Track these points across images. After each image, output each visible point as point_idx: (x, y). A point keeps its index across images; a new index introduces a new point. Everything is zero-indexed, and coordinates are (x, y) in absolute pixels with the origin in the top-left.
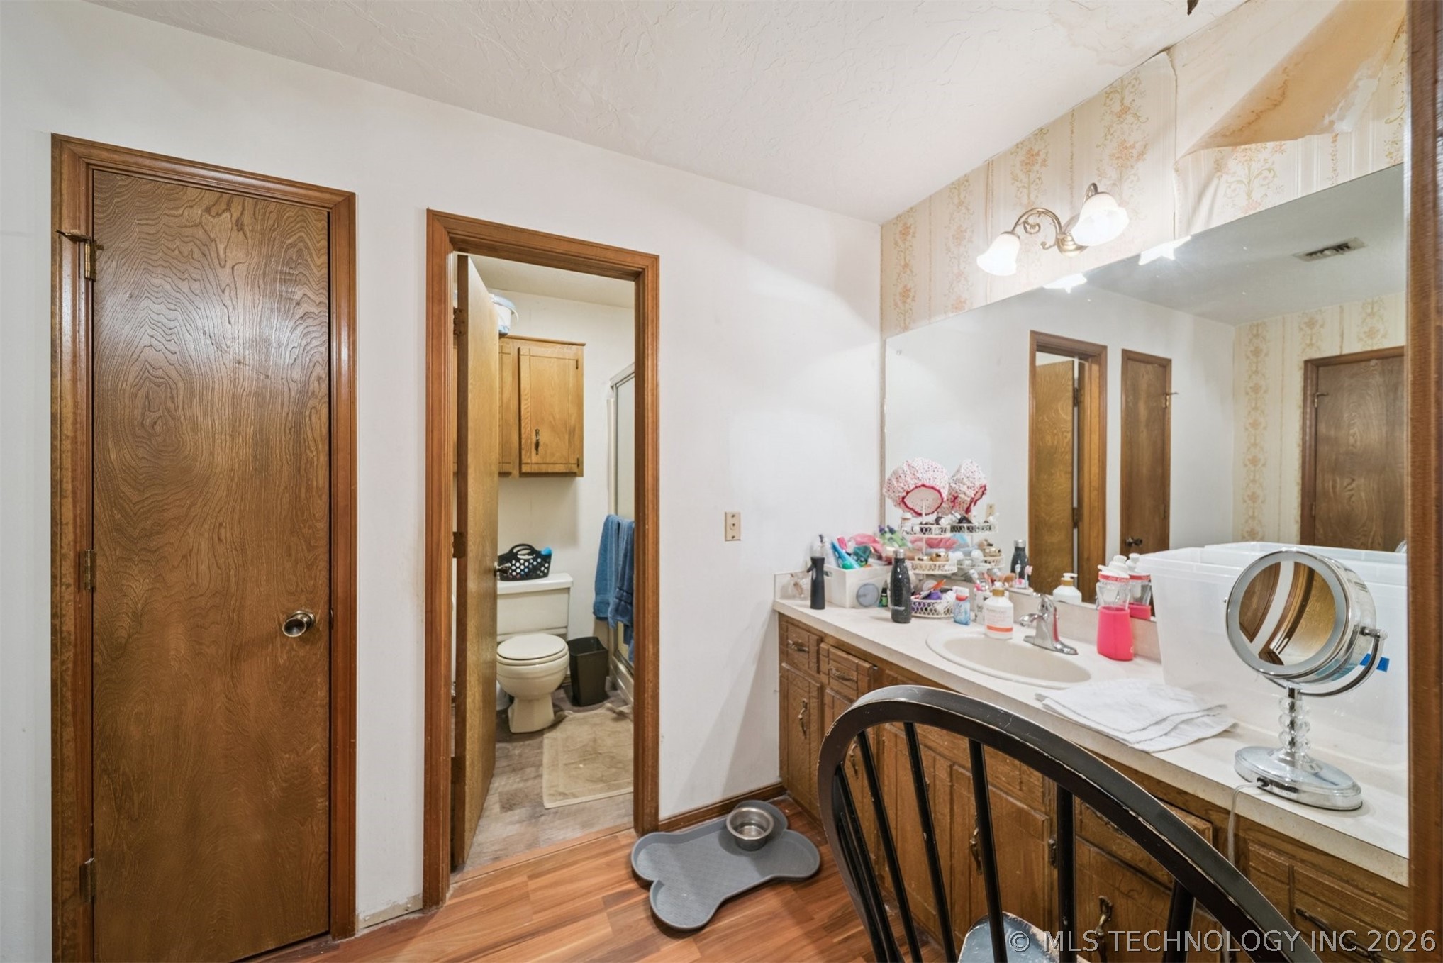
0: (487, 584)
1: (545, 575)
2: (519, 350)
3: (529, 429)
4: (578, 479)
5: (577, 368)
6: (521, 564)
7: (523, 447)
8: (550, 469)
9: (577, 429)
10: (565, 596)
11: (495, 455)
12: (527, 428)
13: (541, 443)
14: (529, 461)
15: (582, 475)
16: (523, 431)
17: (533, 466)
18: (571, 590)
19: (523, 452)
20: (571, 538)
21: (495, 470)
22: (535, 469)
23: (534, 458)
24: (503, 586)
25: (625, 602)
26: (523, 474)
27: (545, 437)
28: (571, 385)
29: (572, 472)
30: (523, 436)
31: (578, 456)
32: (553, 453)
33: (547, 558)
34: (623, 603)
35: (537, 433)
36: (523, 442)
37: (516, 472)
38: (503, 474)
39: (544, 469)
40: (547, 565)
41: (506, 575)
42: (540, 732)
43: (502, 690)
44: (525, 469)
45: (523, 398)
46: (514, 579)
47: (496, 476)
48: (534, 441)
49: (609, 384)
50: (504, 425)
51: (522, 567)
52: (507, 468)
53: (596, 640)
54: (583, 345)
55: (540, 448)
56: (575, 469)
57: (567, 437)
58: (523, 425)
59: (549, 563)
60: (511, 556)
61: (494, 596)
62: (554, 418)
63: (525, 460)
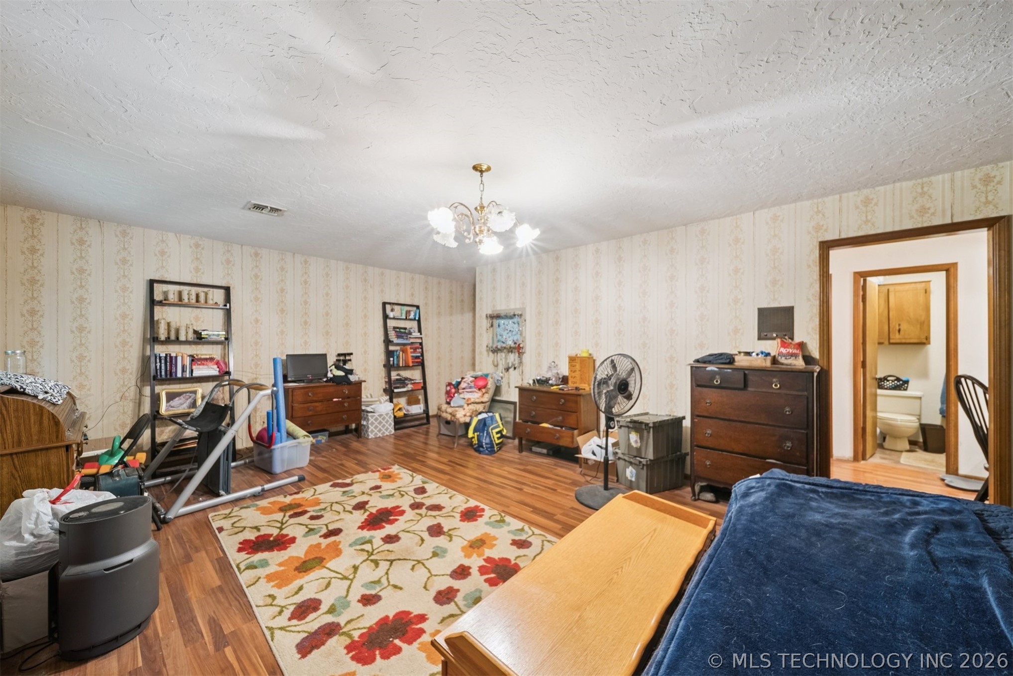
0: (873, 390)
1: (906, 390)
2: (888, 290)
3: (894, 323)
4: (928, 346)
5: (926, 293)
8: (908, 341)
9: (926, 322)
10: (918, 401)
11: (876, 336)
12: (894, 325)
13: (903, 329)
14: (895, 337)
15: (929, 343)
16: (890, 325)
17: (897, 339)
18: (923, 399)
19: (891, 334)
20: (924, 374)
21: (876, 342)
22: (898, 341)
23: (897, 336)
24: (879, 391)
26: (890, 344)
27: (904, 327)
29: (924, 342)
30: (891, 327)
31: (926, 335)
32: (910, 332)
33: (907, 382)
35: (899, 325)
36: (891, 330)
37: (886, 342)
38: (880, 343)
39: (904, 341)
40: (906, 385)
41: (881, 387)
42: (902, 452)
43: (881, 432)
44: (892, 341)
45: (890, 310)
46: (886, 389)
47: (877, 344)
48: (898, 329)
50: (880, 322)
51: (891, 384)
52: (881, 341)
53: (941, 426)
54: (930, 281)
55: (901, 332)
57: (919, 326)
58: (891, 322)
59: (908, 384)
60: (885, 379)
61: (876, 395)
62: (910, 318)
63: (891, 336)
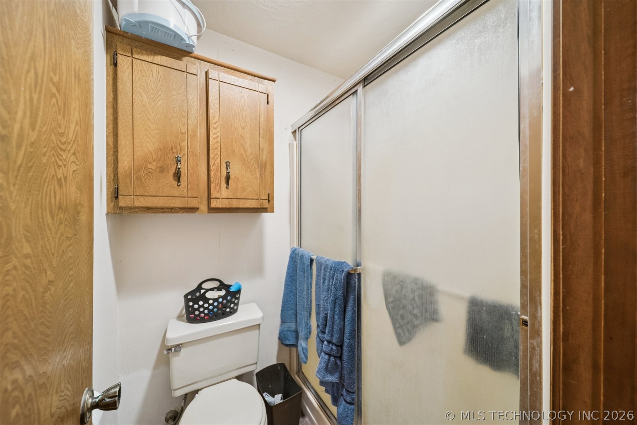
1: (235, 313)
2: (207, 73)
3: (219, 160)
5: (268, 102)
6: (210, 305)
7: (212, 179)
8: (240, 204)
9: (268, 166)
10: (256, 332)
12: (217, 160)
13: (232, 177)
14: (219, 195)
15: (273, 210)
16: (212, 163)
17: (223, 201)
19: (212, 186)
22: (225, 204)
23: (225, 193)
25: (335, 357)
26: (212, 210)
27: (235, 171)
28: (262, 119)
29: (263, 208)
30: (212, 168)
31: (268, 190)
33: (237, 295)
34: (332, 359)
35: (227, 166)
36: (212, 174)
37: (204, 208)
39: (235, 204)
44: (214, 204)
45: (212, 126)
46: (203, 320)
48: (224, 174)
49: (291, 130)
51: (211, 307)
52: (194, 203)
53: (282, 366)
55: (230, 182)
56: (266, 204)
57: (258, 172)
58: (212, 156)
59: (239, 299)
62: (245, 151)
63: (214, 194)
